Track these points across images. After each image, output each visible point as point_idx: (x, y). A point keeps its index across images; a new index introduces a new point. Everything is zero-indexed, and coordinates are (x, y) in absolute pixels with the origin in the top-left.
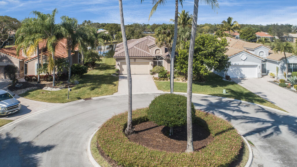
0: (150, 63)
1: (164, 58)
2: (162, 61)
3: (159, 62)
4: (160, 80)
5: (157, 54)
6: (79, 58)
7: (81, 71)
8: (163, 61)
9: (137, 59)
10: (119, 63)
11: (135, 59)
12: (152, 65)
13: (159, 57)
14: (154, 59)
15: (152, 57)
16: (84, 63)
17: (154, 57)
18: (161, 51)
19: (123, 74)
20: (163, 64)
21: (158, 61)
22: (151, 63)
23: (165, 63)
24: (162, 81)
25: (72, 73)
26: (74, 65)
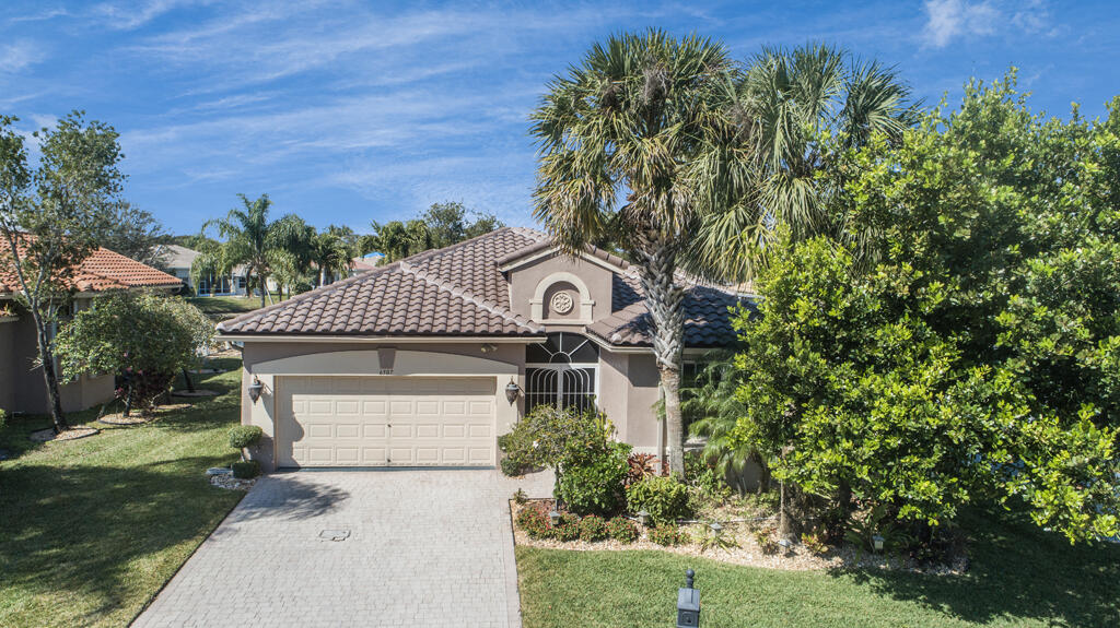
0: (503, 382)
1: (608, 347)
2: (592, 371)
3: (570, 377)
4: (565, 539)
5: (557, 322)
8: (599, 367)
11: (387, 353)
12: (513, 396)
13: (572, 338)
14: (534, 353)
15: (513, 334)
17: (527, 334)
18: (584, 297)
19: (297, 468)
20: (597, 392)
21: (559, 368)
22: (507, 379)
23: (609, 386)
24: (581, 546)
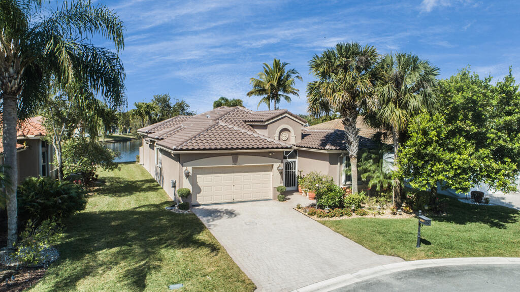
0: (276, 165)
2: (295, 162)
3: (287, 165)
4: (331, 217)
6: (41, 161)
7: (62, 203)
8: (297, 160)
9: (239, 157)
10: (190, 169)
11: (235, 156)
12: (281, 171)
16: (62, 174)
18: (292, 134)
19: (199, 205)
20: (296, 170)
22: (278, 165)
25: (23, 215)
26: (31, 180)
